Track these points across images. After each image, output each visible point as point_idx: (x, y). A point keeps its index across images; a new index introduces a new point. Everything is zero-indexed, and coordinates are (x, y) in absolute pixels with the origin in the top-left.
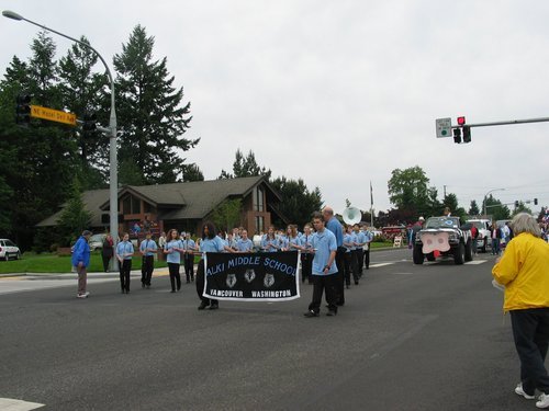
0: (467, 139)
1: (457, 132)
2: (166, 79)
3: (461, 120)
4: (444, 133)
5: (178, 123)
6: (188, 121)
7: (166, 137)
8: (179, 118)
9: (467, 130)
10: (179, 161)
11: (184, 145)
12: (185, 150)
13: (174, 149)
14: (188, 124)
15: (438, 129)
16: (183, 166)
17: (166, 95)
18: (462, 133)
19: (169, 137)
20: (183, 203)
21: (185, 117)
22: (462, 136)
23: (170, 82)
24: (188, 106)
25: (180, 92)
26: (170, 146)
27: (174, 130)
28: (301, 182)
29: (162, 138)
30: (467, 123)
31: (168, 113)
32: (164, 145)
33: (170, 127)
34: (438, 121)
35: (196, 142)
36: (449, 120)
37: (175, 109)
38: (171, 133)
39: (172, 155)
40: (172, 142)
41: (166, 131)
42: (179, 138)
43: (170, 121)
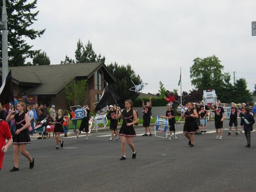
5: (27, 16)
6: (36, 14)
8: (27, 12)
10: (28, 47)
11: (32, 34)
12: (32, 38)
13: (23, 37)
14: (35, 18)
16: (31, 52)
19: (20, 27)
21: (33, 11)
24: (35, 2)
26: (20, 35)
27: (23, 21)
28: (129, 67)
29: (13, 27)
31: (18, 7)
32: (15, 34)
33: (20, 19)
35: (42, 33)
38: (21, 25)
39: (21, 42)
40: (22, 32)
41: (16, 22)
42: (28, 29)
43: (20, 14)
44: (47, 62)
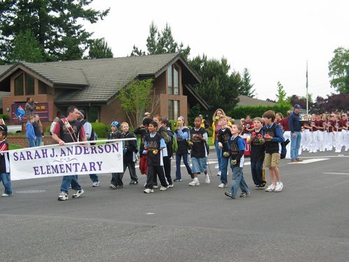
7: (71, 7)
10: (85, 35)
11: (91, 16)
12: (92, 22)
13: (80, 21)
16: (90, 41)
19: (74, 6)
26: (75, 17)
28: (224, 61)
29: (66, 7)
32: (68, 16)
35: (105, 14)
39: (77, 28)
40: (77, 12)
42: (85, 8)
44: (109, 55)
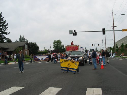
0: (76, 35)
1: (74, 33)
2: (2, 17)
3: (75, 31)
4: (71, 33)
5: (5, 28)
6: (7, 28)
7: (2, 31)
8: (5, 27)
9: (76, 33)
10: (5, 37)
11: (6, 33)
13: (5, 35)
14: (7, 29)
15: (70, 32)
16: (6, 39)
17: (2, 21)
18: (75, 33)
20: (8, 47)
21: (7, 27)
22: (75, 34)
23: (3, 18)
24: (7, 24)
25: (5, 21)
27: (4, 30)
28: (35, 43)
30: (76, 32)
31: (2, 26)
32: (1, 33)
33: (3, 29)
34: (70, 31)
35: (9, 33)
36: (72, 31)
37: (4, 25)
38: (3, 31)
39: (3, 36)
40: (3, 33)
41: (1, 30)
42: (5, 32)
43: (3, 28)
44: (11, 42)
